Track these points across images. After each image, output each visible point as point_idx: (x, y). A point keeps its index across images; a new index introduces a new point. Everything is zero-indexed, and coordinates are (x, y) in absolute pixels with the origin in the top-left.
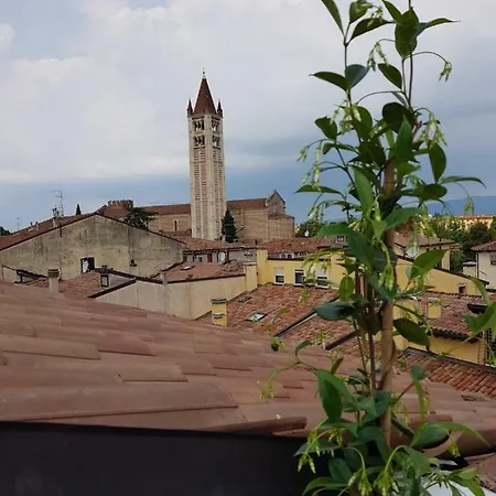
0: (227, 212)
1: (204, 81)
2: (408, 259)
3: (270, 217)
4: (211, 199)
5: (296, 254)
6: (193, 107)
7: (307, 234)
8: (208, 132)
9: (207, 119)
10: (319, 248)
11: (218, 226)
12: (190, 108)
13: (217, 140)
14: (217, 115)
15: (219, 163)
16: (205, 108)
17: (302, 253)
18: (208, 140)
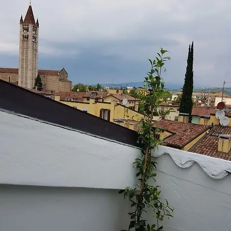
0: (38, 75)
1: (30, 7)
2: (123, 106)
3: (60, 80)
4: (30, 67)
5: (74, 99)
6: (23, 20)
7: (78, 90)
8: (30, 33)
9: (31, 27)
10: (83, 97)
11: (32, 82)
12: (21, 20)
13: (35, 38)
14: (36, 26)
15: (35, 50)
16: (29, 21)
17: (76, 99)
18: (30, 38)
